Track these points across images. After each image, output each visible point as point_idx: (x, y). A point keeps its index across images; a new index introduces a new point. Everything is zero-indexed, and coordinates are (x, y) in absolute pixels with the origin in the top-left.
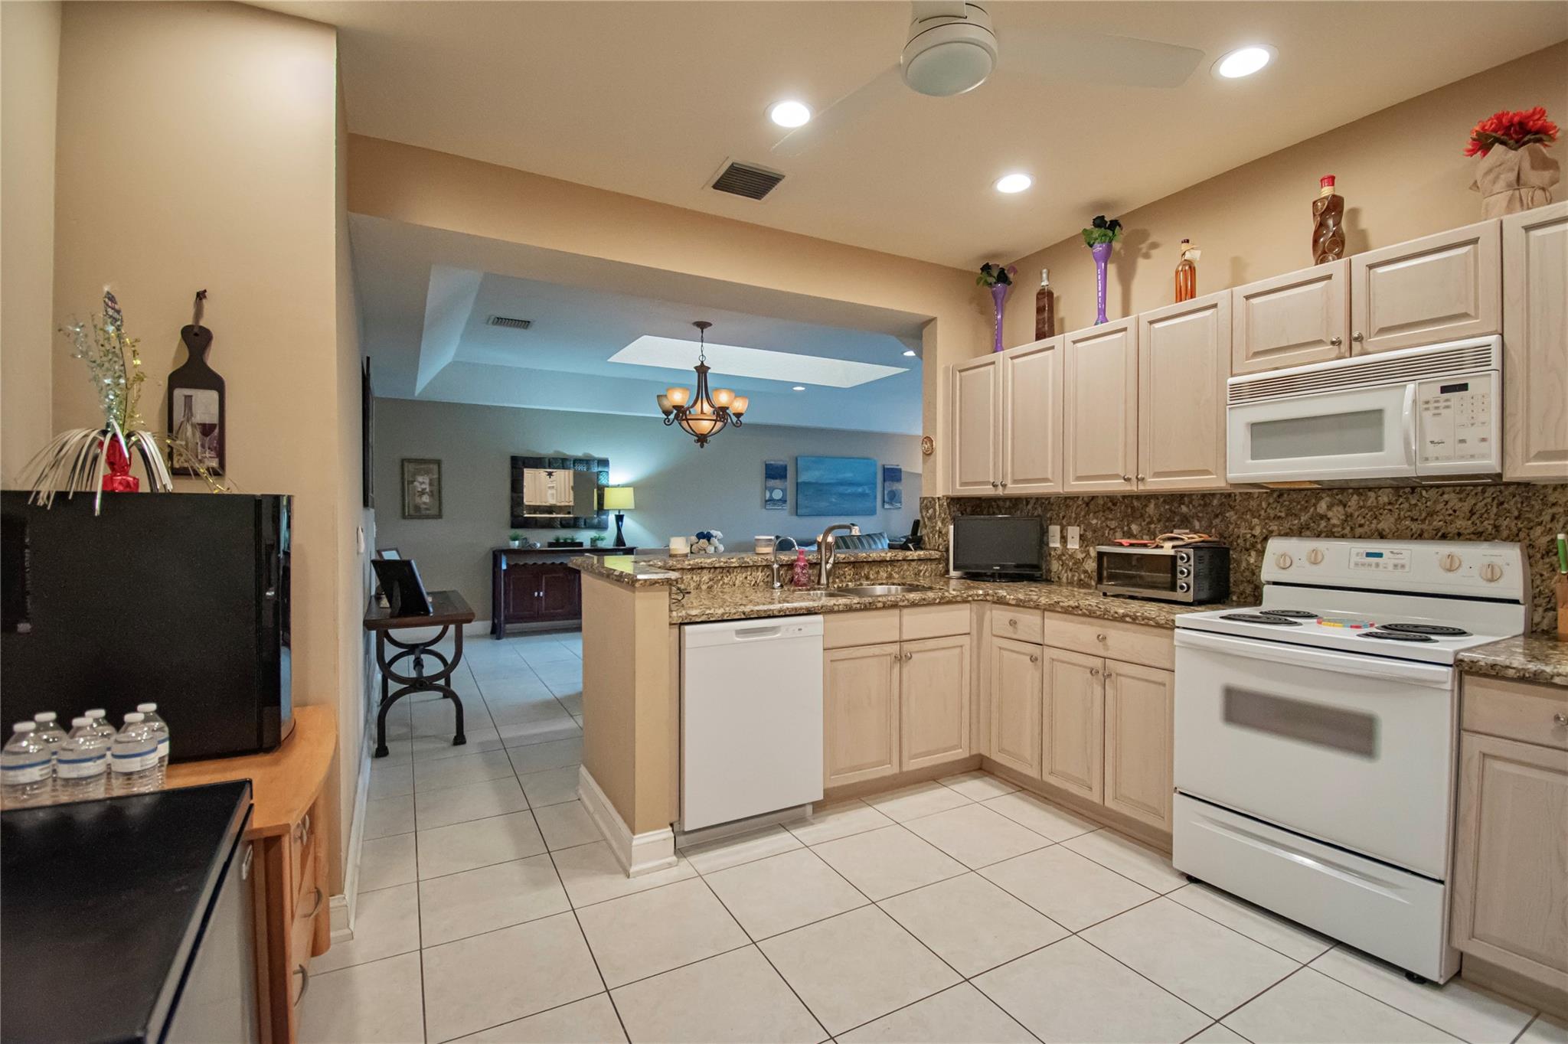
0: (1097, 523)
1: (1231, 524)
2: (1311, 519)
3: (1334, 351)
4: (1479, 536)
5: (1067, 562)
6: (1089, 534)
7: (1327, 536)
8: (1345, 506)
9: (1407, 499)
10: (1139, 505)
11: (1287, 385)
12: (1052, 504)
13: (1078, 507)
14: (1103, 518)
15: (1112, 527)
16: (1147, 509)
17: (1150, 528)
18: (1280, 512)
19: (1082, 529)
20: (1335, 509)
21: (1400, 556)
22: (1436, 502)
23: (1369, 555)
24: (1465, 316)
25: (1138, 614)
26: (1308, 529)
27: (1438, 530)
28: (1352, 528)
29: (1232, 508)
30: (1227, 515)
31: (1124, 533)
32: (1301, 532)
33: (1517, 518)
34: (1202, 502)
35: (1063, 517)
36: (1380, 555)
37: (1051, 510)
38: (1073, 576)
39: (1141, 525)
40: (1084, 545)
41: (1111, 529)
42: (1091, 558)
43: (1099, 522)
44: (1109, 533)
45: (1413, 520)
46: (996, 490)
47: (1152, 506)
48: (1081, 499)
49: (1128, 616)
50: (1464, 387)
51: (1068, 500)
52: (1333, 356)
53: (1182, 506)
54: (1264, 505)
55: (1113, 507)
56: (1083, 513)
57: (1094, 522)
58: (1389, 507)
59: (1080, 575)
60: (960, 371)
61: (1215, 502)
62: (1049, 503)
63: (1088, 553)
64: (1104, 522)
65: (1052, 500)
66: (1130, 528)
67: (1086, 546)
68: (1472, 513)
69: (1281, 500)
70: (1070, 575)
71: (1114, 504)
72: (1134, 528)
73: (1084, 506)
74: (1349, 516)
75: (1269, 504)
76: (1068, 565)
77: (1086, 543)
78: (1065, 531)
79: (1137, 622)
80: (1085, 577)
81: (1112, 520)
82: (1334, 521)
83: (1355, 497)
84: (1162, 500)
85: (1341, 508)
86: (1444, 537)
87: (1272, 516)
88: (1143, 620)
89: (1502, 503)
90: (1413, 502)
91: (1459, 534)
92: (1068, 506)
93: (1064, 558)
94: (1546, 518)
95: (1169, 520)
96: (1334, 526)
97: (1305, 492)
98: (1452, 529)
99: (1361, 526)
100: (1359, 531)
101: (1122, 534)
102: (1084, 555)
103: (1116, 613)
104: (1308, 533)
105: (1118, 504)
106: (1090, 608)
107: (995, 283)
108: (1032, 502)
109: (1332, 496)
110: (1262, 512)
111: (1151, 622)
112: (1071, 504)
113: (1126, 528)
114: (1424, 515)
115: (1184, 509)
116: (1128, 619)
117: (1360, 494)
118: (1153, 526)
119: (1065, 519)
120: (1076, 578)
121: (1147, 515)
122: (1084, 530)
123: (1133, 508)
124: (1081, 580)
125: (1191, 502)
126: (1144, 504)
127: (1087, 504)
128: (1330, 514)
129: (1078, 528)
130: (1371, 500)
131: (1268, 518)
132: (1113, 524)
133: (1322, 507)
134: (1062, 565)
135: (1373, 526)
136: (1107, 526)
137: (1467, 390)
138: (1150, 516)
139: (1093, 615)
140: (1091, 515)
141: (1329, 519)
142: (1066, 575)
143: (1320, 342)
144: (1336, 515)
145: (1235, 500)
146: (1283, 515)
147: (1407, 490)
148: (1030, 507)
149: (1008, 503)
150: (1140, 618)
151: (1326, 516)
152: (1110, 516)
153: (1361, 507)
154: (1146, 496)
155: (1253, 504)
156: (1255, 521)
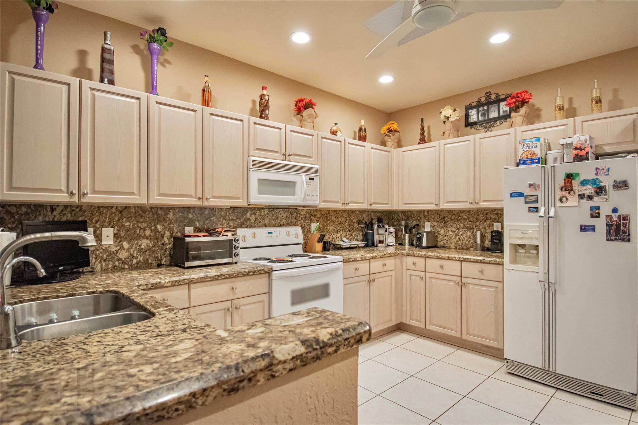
0: (130, 225)
1: (214, 223)
2: (244, 220)
3: (282, 158)
4: (288, 225)
5: (101, 255)
6: (123, 233)
7: (250, 227)
8: (255, 215)
9: (272, 212)
10: (162, 213)
11: (270, 166)
12: (85, 212)
13: (112, 213)
14: (135, 222)
15: (142, 227)
16: (168, 216)
17: (170, 227)
18: (234, 217)
19: (116, 229)
20: (252, 216)
21: (276, 233)
22: (279, 214)
23: (269, 233)
24: (310, 157)
25: (256, 269)
26: (244, 224)
27: (279, 223)
28: (257, 224)
29: (214, 215)
30: (212, 219)
31: (151, 230)
32: (241, 226)
33: (295, 219)
34: (200, 212)
35: (97, 222)
36: (271, 233)
37: (82, 215)
38: (107, 265)
39: (163, 225)
40: (118, 241)
41: (141, 229)
42: (124, 249)
43: (132, 224)
44: (139, 231)
45: (273, 220)
46: (71, 198)
47: (171, 214)
48: (115, 208)
49: (250, 272)
50: (313, 179)
51: (101, 209)
52: (282, 159)
53: (190, 214)
54: (228, 214)
55: (143, 214)
56: (116, 218)
57: (127, 224)
58: (267, 215)
59: (114, 263)
60: (10, 72)
61: (206, 212)
62: (81, 210)
63: (122, 247)
64: (135, 224)
65: (84, 208)
66: (156, 227)
67: (120, 242)
68: (286, 217)
69: (234, 212)
70: (104, 264)
71: (144, 212)
72: (159, 227)
73: (117, 213)
74: (256, 219)
75: (229, 214)
76: (102, 257)
77: (119, 239)
78: (98, 232)
79: (256, 273)
80: (119, 264)
81: (142, 222)
82: (252, 221)
83: (258, 211)
84: (177, 210)
85: (254, 215)
86: (280, 226)
87: (231, 219)
88: (258, 272)
89: (292, 215)
90: (273, 213)
91: (284, 224)
92: (101, 213)
93: (98, 252)
94: (300, 219)
95: (181, 221)
96: (252, 223)
97: (243, 209)
98: (282, 223)
99: (260, 222)
100: (259, 224)
101: (150, 232)
102: (118, 248)
103: (245, 272)
104: (244, 226)
105: (147, 212)
106: (229, 273)
107: (44, 8)
108: (59, 210)
109: (251, 211)
110: (227, 217)
111: (262, 272)
112: (104, 211)
113: (153, 228)
114: (276, 218)
115: (191, 216)
116: (251, 273)
117: (259, 210)
118: (172, 225)
119: (99, 223)
120: (110, 266)
121: (168, 219)
122: (119, 231)
123: (158, 215)
124: (116, 266)
125: (194, 212)
126: (166, 212)
127: (121, 212)
128: (251, 218)
129: (113, 229)
130: (263, 212)
131: (229, 220)
132: (143, 225)
133: (248, 215)
134: (96, 258)
135: (263, 222)
136: (138, 226)
137: (314, 180)
138: (169, 219)
139: (231, 276)
140: (125, 219)
141: (250, 220)
142: (99, 265)
143: (277, 152)
144: (253, 218)
145: (216, 211)
146: (235, 218)
147: (272, 209)
148: (55, 213)
149: (24, 209)
150: (257, 271)
151: (249, 219)
152: (141, 220)
153: (260, 215)
154: (167, 208)
155: (223, 213)
156: (224, 221)
